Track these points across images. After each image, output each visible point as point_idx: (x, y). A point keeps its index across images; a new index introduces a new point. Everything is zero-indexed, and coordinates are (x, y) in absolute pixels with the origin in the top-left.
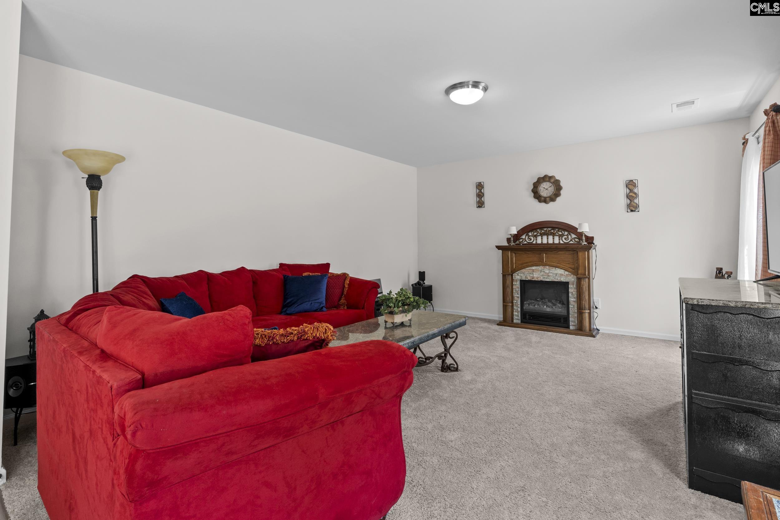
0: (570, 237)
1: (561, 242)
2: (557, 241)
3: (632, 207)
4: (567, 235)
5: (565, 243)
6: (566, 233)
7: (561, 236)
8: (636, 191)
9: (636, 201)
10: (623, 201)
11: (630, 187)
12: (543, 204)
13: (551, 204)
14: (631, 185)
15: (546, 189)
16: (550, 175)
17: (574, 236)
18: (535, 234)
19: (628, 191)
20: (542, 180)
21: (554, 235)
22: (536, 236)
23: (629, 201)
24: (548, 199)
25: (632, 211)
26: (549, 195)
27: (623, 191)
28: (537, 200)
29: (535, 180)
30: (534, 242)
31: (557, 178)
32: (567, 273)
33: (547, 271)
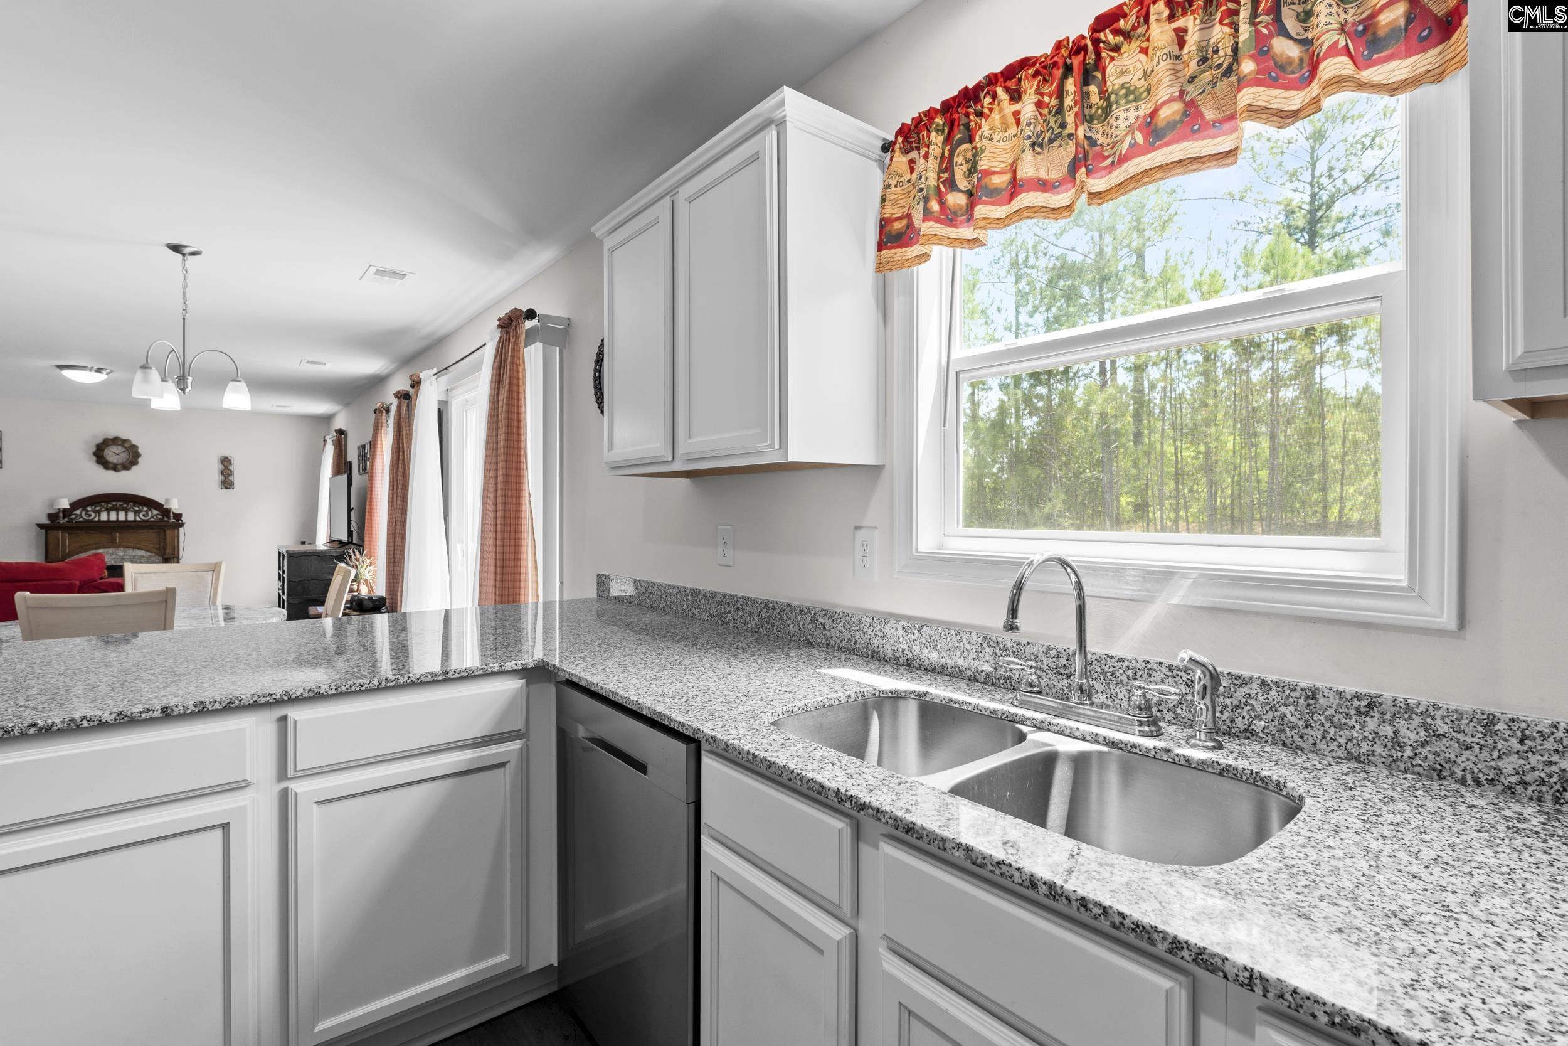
0: (150, 513)
1: (138, 519)
2: (131, 517)
3: (227, 483)
4: (146, 511)
5: (144, 521)
6: (145, 509)
7: (136, 512)
8: (231, 468)
9: (231, 478)
10: (217, 477)
11: (226, 464)
12: (111, 473)
13: (124, 473)
14: (226, 462)
15: (113, 454)
16: (124, 438)
17: (155, 512)
18: (98, 508)
19: (223, 467)
20: (119, 443)
21: (127, 510)
22: (99, 512)
23: (223, 478)
24: (119, 467)
25: (227, 488)
26: (120, 461)
27: (217, 467)
28: (101, 466)
29: (100, 441)
30: (97, 519)
31: (134, 443)
32: (149, 554)
33: (121, 554)
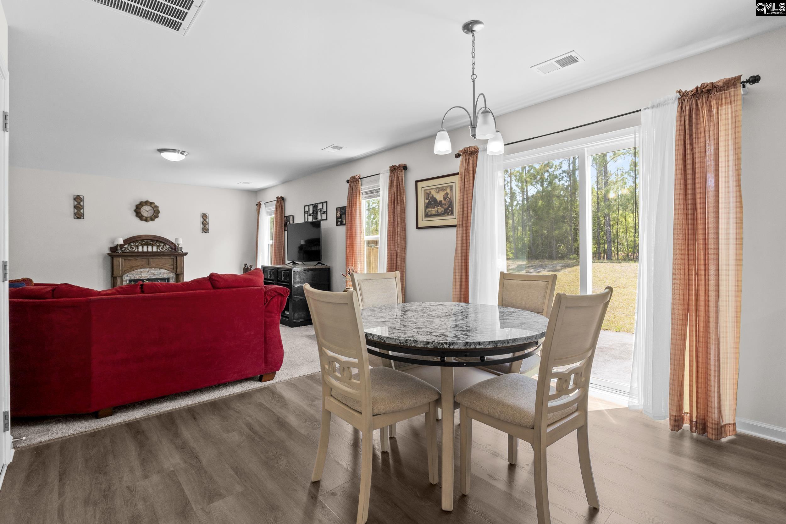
0: (165, 247)
1: (159, 251)
2: (155, 249)
3: (205, 230)
4: (163, 246)
5: (162, 252)
6: (162, 244)
7: (158, 247)
8: (207, 220)
9: (207, 227)
10: (200, 226)
11: (205, 218)
12: (144, 222)
13: (151, 222)
15: (146, 211)
16: (151, 201)
17: (168, 247)
18: (137, 244)
19: (203, 220)
20: (144, 204)
21: (152, 245)
22: (137, 247)
23: (203, 226)
24: (149, 219)
25: (205, 232)
26: (149, 216)
27: (200, 220)
28: (138, 218)
29: (138, 203)
30: (136, 251)
31: (156, 204)
32: (168, 272)
